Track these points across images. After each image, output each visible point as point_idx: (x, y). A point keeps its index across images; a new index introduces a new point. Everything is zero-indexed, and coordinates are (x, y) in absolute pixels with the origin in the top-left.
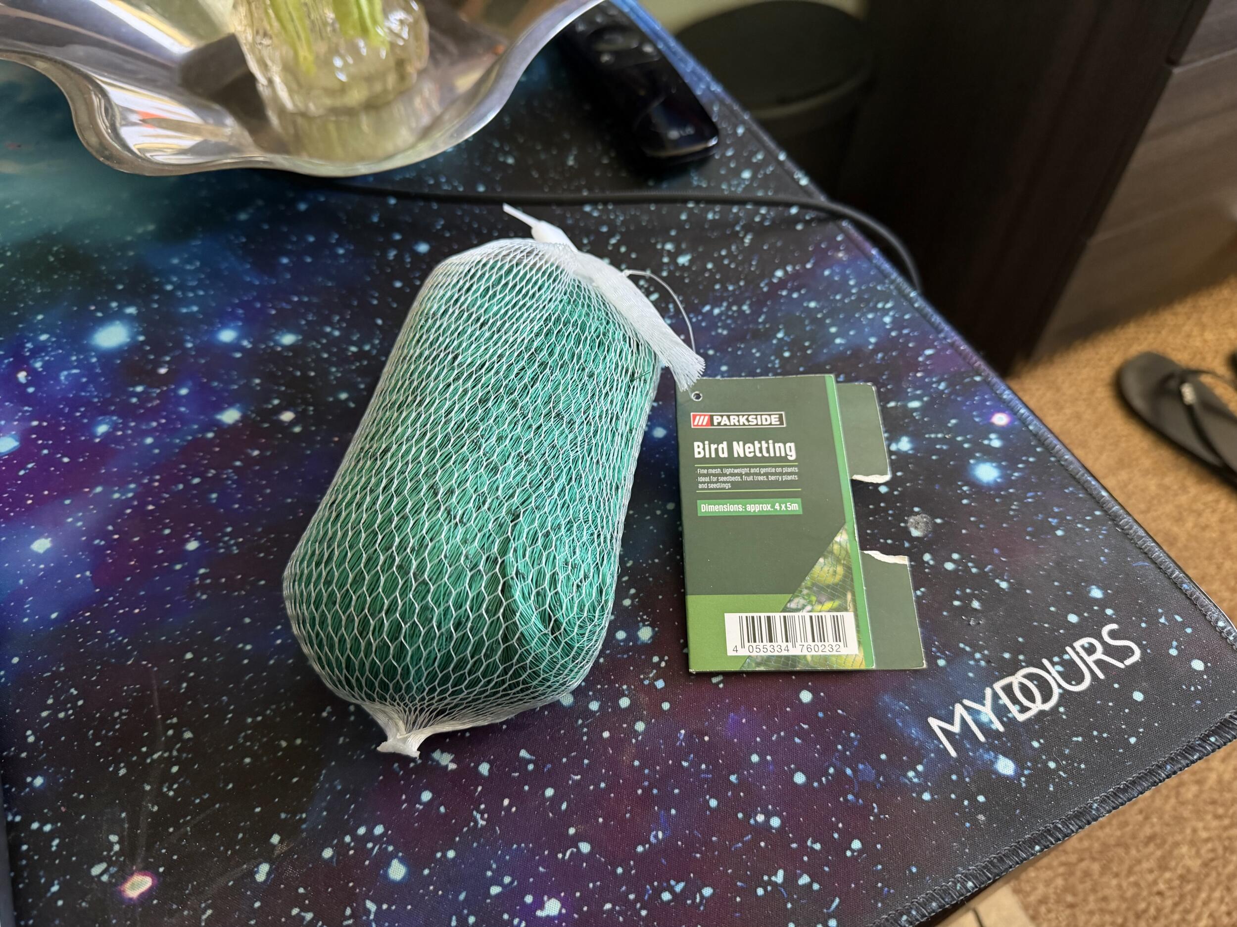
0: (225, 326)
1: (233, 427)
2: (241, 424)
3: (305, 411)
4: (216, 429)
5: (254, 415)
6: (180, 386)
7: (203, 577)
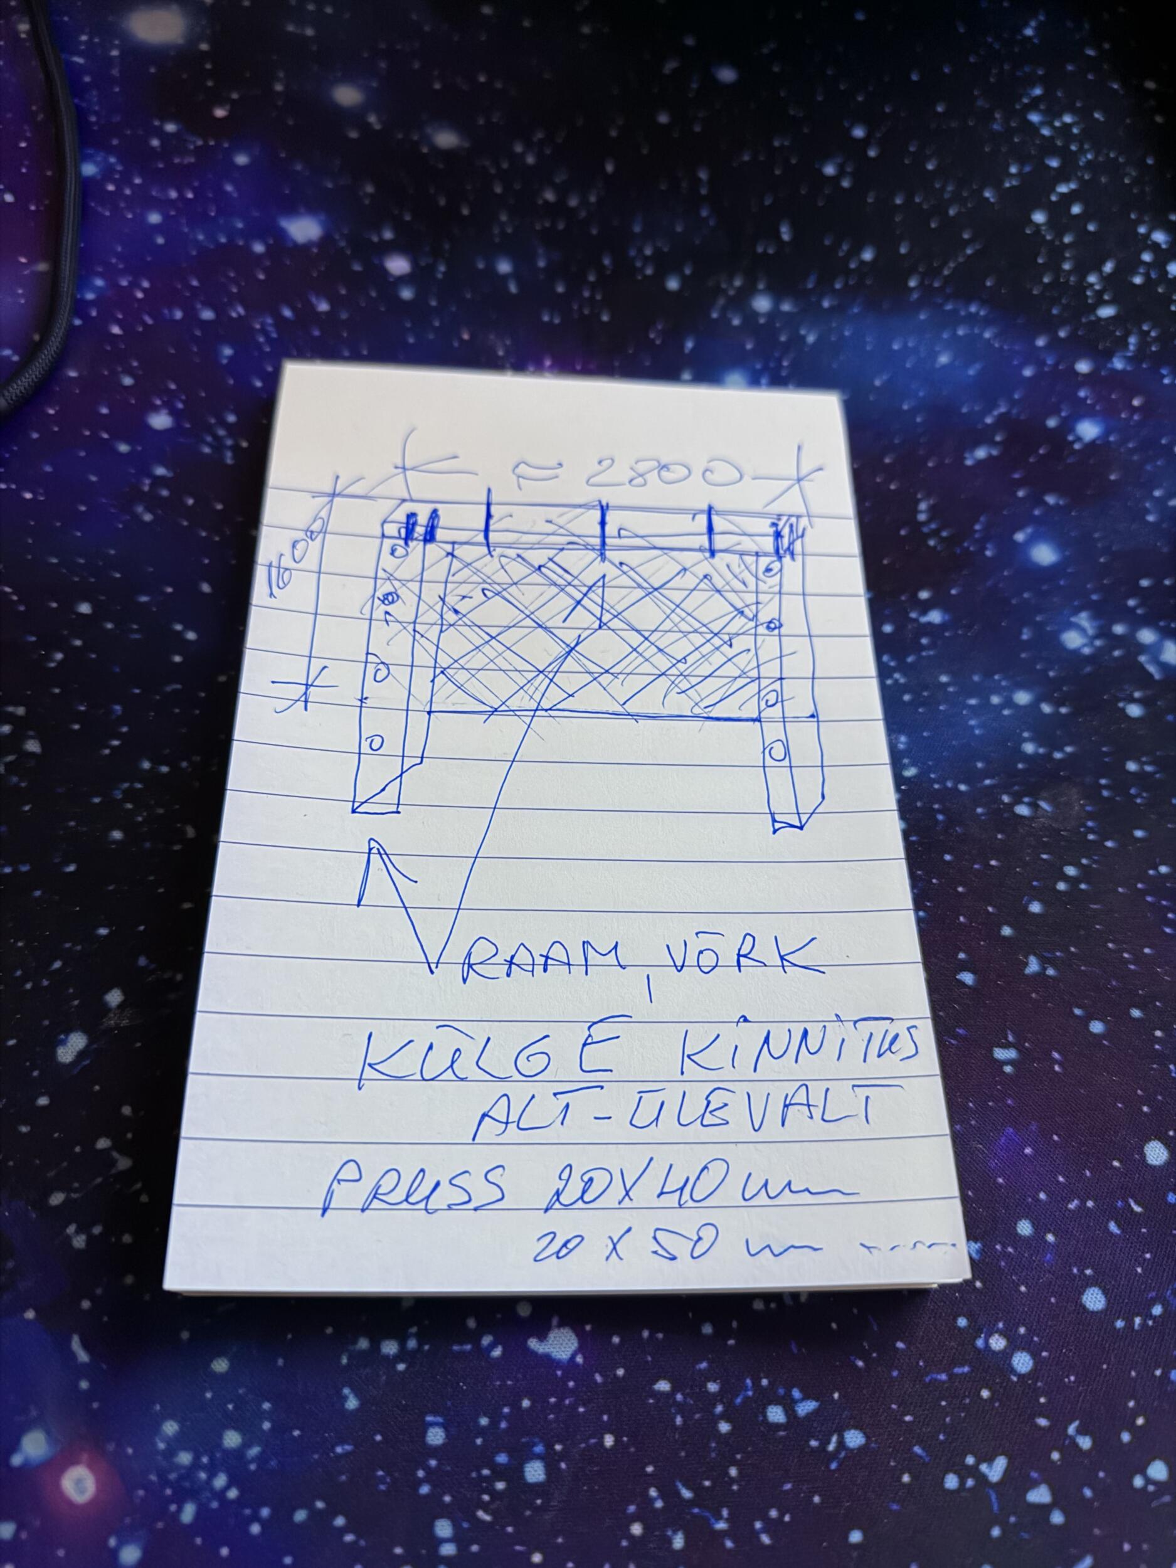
0: (348, 78)
1: (302, 250)
2: (315, 250)
3: (432, 268)
4: (271, 242)
5: (343, 244)
6: (237, 147)
7: (158, 481)
